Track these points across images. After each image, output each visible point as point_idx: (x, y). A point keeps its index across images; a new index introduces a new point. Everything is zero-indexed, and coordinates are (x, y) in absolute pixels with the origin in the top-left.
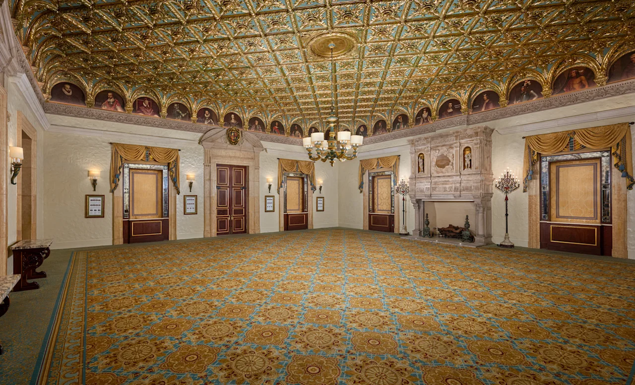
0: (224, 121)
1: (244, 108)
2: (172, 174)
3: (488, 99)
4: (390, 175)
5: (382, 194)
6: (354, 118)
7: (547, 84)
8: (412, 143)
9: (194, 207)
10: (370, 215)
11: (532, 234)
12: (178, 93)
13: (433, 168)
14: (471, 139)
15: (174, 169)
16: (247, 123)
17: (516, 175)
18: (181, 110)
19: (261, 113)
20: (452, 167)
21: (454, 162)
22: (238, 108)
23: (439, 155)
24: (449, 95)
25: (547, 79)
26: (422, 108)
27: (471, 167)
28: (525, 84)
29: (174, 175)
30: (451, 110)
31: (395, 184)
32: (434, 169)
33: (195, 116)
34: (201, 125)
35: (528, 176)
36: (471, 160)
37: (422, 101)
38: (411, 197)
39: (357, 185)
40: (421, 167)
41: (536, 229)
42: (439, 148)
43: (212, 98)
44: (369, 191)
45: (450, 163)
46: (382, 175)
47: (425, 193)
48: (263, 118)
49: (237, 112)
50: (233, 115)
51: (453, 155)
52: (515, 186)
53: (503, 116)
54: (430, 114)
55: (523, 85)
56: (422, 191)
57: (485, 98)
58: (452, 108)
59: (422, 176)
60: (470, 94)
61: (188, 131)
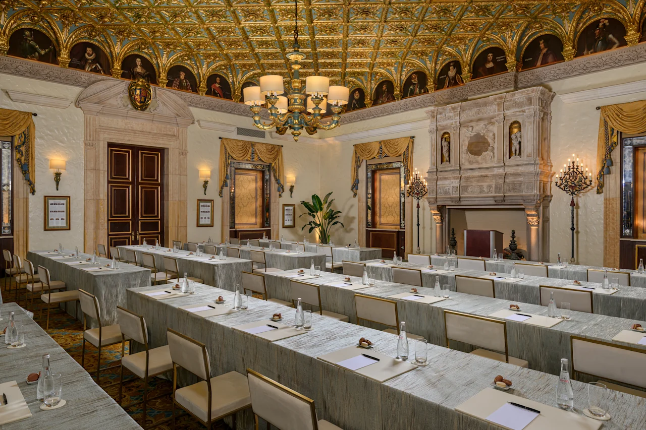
0: (122, 68)
1: (157, 47)
2: (18, 156)
3: (545, 47)
4: (399, 168)
5: (387, 199)
6: (344, 75)
7: (633, 24)
8: (433, 116)
9: (65, 218)
10: (368, 232)
11: (609, 259)
12: (29, 9)
13: (463, 156)
14: (521, 109)
15: (23, 149)
16: (163, 76)
17: (587, 166)
18: (37, 43)
19: (189, 59)
20: (492, 154)
21: (496, 146)
22: (148, 48)
23: (473, 134)
24: (488, 40)
25: (633, 17)
26: (447, 62)
27: (520, 154)
28: (601, 25)
29: (23, 158)
30: (490, 65)
31: (406, 183)
32: (465, 157)
33: (64, 55)
34: (78, 72)
35: (603, 167)
36: (520, 143)
37: (448, 49)
38: (429, 202)
39: (350, 183)
40: (446, 155)
41: (615, 250)
42: (473, 124)
43: (96, 23)
44: (367, 193)
45: (490, 148)
46: (387, 169)
47: (452, 196)
48: (193, 68)
49: (146, 53)
50: (138, 60)
51: (494, 135)
52: (585, 183)
53: (568, 74)
54: (459, 72)
55: (598, 26)
56: (446, 192)
57: (542, 46)
58: (492, 61)
59: (447, 169)
60: (521, 39)
61: (52, 81)
